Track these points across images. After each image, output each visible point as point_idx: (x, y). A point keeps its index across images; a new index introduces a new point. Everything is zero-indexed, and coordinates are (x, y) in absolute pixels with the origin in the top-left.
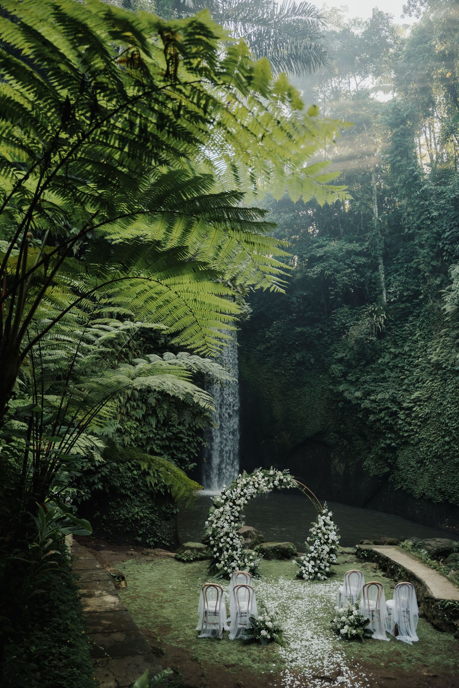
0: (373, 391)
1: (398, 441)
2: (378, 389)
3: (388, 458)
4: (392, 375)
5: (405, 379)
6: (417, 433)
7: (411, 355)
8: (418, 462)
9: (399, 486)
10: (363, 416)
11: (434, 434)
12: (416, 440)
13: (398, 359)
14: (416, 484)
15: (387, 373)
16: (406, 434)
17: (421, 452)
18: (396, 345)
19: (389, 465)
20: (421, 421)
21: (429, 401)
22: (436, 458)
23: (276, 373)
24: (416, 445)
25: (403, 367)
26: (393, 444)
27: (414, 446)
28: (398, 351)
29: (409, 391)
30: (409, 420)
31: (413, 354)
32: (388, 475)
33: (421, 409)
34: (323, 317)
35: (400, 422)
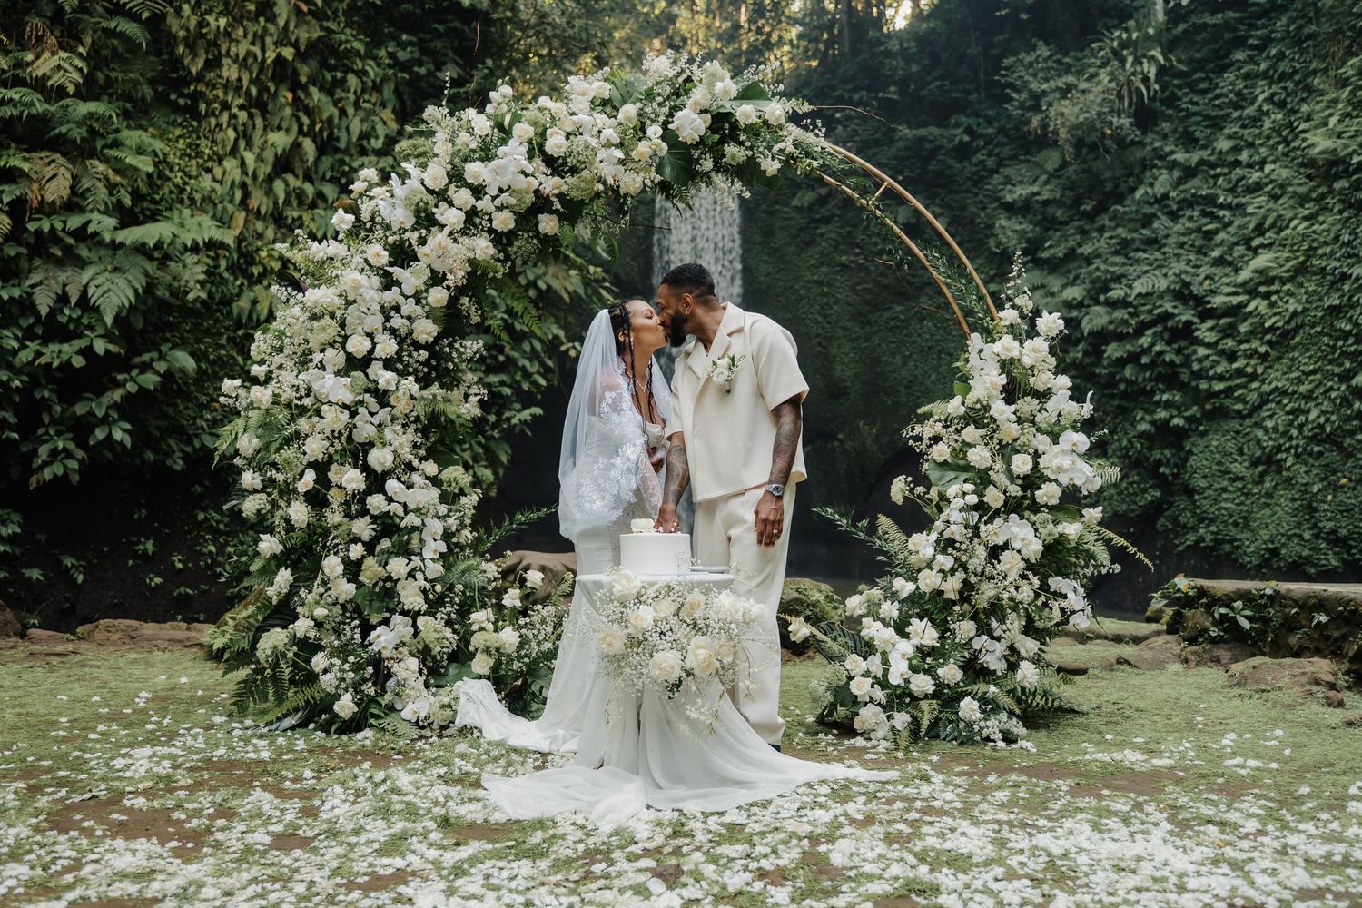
0: (1118, 279)
1: (1194, 410)
2: (1132, 271)
3: (1159, 463)
4: (1178, 227)
5: (1216, 232)
6: (1254, 377)
7: (1237, 163)
8: (1254, 464)
9: (1192, 538)
10: (1086, 353)
11: (1313, 372)
12: (1253, 397)
13: (1196, 182)
14: (1247, 526)
15: (1162, 223)
16: (1219, 386)
17: (1266, 431)
18: (1189, 141)
19: (1161, 482)
20: (1270, 343)
21: (1300, 279)
22: (1319, 443)
23: (844, 265)
24: (1250, 415)
25: (1211, 200)
26: (1177, 421)
27: (1243, 418)
28: (1195, 157)
29: (1230, 264)
30: (1229, 343)
31: (1244, 156)
32: (1156, 509)
33: (1272, 305)
34: (973, 97)
35: (1202, 352)
